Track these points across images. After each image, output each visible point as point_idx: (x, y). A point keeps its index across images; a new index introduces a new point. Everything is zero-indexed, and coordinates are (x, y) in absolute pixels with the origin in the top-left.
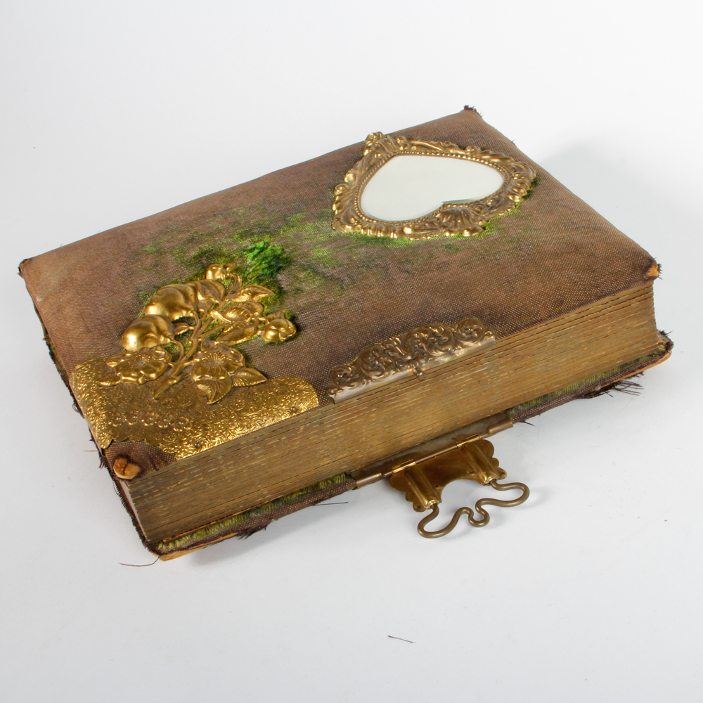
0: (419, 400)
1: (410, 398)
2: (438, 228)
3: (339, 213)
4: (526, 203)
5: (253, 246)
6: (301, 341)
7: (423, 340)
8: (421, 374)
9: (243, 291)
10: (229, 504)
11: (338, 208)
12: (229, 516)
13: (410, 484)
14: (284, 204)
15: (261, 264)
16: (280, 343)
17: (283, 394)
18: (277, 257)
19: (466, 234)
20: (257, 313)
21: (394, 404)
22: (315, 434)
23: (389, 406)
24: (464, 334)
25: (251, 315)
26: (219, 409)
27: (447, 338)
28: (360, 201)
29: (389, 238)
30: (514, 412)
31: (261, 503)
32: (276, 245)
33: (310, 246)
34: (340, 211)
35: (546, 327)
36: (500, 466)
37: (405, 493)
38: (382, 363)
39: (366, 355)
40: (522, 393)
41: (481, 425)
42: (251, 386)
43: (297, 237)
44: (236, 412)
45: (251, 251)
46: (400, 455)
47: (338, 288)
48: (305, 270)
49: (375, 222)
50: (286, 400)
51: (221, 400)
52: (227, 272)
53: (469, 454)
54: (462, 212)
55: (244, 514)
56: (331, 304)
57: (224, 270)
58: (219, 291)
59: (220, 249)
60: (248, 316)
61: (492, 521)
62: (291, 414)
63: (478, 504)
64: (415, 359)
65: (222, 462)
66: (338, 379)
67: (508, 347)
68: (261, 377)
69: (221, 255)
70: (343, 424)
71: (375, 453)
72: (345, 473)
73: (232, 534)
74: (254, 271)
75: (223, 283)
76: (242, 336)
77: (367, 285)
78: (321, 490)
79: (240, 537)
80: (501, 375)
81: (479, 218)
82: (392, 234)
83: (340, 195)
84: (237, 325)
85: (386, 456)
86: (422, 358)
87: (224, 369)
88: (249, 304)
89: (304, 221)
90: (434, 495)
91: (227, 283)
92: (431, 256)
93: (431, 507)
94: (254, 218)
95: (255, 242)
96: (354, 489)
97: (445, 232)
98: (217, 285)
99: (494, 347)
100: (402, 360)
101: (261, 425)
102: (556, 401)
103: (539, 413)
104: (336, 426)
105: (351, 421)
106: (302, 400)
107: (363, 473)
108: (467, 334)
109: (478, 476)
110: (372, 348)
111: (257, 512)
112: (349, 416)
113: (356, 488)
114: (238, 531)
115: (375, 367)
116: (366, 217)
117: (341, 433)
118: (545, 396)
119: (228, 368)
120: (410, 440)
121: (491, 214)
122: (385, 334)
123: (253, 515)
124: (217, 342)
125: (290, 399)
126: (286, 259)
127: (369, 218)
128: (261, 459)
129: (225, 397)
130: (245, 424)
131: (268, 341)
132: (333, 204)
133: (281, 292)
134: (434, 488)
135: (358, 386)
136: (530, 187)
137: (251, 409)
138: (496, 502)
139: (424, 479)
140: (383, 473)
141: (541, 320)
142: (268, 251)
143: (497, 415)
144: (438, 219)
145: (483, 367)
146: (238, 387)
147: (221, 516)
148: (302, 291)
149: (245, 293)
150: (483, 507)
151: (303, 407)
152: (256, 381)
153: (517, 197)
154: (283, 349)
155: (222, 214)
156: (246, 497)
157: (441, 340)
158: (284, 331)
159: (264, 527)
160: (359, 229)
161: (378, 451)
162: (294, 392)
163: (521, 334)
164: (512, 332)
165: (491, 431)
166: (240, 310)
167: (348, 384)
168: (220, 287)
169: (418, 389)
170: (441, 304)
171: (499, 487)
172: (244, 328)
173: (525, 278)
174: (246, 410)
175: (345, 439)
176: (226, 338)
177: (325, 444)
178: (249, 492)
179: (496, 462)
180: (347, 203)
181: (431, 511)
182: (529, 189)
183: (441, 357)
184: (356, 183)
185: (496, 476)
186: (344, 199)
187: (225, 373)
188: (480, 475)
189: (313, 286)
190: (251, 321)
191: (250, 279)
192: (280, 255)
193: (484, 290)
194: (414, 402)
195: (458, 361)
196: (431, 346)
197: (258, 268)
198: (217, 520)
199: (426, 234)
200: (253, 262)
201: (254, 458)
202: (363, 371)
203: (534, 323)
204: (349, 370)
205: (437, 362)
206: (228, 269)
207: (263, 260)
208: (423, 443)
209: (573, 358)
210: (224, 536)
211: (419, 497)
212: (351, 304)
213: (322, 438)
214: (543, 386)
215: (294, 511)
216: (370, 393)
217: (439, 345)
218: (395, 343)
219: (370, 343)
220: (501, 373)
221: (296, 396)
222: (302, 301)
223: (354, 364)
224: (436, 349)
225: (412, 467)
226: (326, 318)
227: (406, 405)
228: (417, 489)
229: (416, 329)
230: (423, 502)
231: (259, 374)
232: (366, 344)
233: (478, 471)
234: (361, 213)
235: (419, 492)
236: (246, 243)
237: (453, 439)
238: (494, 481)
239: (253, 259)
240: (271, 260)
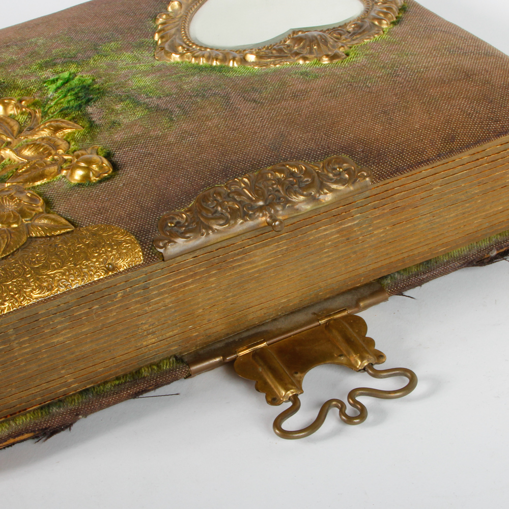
0: (272, 261)
1: (261, 257)
2: (289, 55)
3: (162, 43)
4: (396, 28)
5: (56, 77)
6: (120, 181)
7: (279, 181)
8: (277, 223)
9: (42, 126)
10: (22, 394)
11: (162, 37)
12: (23, 411)
13: (260, 369)
14: (95, 33)
15: (65, 96)
16: (91, 185)
17: (95, 247)
18: (86, 88)
19: (325, 61)
20: (61, 151)
21: (239, 266)
22: (137, 302)
23: (233, 268)
24: (331, 175)
25: (53, 152)
26: (10, 265)
27: (310, 180)
28: (188, 30)
29: (228, 68)
30: (389, 282)
31: (65, 394)
32: (84, 75)
33: (128, 76)
34: (164, 40)
35: (433, 171)
36: (377, 347)
37: (254, 382)
38: (226, 210)
39: (205, 198)
40: (400, 257)
41: (349, 297)
42: (53, 236)
43: (112, 66)
44: (33, 269)
45: (53, 82)
46: (245, 335)
47: (165, 120)
48: (122, 100)
49: (208, 50)
50: (100, 254)
51: (13, 254)
52: (22, 107)
53: (335, 333)
54: (319, 37)
55: (42, 408)
56: (157, 138)
57: (19, 104)
58: (11, 127)
59: (14, 81)
60: (50, 154)
61: (370, 417)
62: (107, 272)
63: (352, 394)
64: (269, 205)
65: (13, 338)
66: (168, 229)
67: (385, 195)
68: (67, 225)
69: (14, 88)
70: (173, 290)
71: (214, 330)
72: (175, 357)
73: (26, 436)
74: (56, 104)
75: (17, 119)
76: (42, 176)
77: (203, 116)
78: (144, 377)
79: (36, 440)
80: (375, 232)
81: (340, 44)
82: (231, 62)
83: (162, 24)
84: (35, 163)
85: (228, 334)
86: (278, 204)
87: (18, 215)
88: (50, 140)
89: (119, 50)
90: (293, 384)
91: (22, 119)
92: (284, 84)
93: (290, 399)
94: (57, 47)
95: (57, 73)
96: (186, 378)
97: (299, 59)
98: (9, 120)
99: (367, 193)
100: (252, 205)
101: (66, 287)
102: (441, 269)
103: (420, 283)
104: (165, 292)
105: (185, 286)
106: (121, 256)
107: (198, 358)
108: (335, 175)
109: (349, 360)
110: (212, 191)
111: (60, 407)
112: (181, 280)
113: (189, 376)
114: (34, 431)
115: (217, 215)
116: (197, 45)
117: (172, 302)
118: (428, 262)
119: (23, 213)
120: (258, 314)
121: (354, 40)
122: (229, 173)
123: (54, 410)
124: (9, 184)
125: (105, 253)
126: (99, 89)
127: (201, 47)
128: (65, 335)
129: (18, 250)
130: (45, 284)
131: (76, 182)
132: (155, 33)
133: (92, 126)
134: (292, 375)
135: (195, 238)
136: (399, 14)
137: (53, 266)
138: (374, 393)
139: (278, 363)
140: (225, 357)
141: (428, 160)
142: (75, 81)
143: (368, 285)
144: (288, 46)
145: (354, 220)
146: (36, 237)
147: (12, 410)
148: (119, 124)
149: (46, 128)
150: (359, 399)
151: (123, 264)
152: (61, 229)
153: (384, 22)
154: (95, 191)
155: (16, 45)
156: (45, 386)
157: (302, 182)
158: (97, 169)
159: (67, 426)
160: (189, 58)
161: (218, 328)
162: (110, 243)
163: (402, 179)
164: (392, 174)
165: (362, 304)
166: (39, 146)
167: (182, 235)
168: (12, 123)
169: (271, 247)
170: (301, 138)
171: (376, 374)
172: (44, 167)
173: (406, 107)
174: (46, 267)
175: (175, 311)
176: (21, 179)
177: (150, 317)
178: (49, 379)
179: (371, 342)
180: (173, 31)
181: (290, 404)
182: (397, 15)
183: (302, 203)
184: (182, 12)
185: (372, 359)
186: (169, 27)
187: (19, 219)
188: (352, 359)
189: (133, 119)
190: (53, 159)
191: (52, 113)
192: (89, 86)
193: (354, 122)
194: (266, 263)
195: (322, 210)
196: (289, 189)
197: (62, 100)
198: (6, 417)
199: (274, 62)
200: (56, 95)
201: (57, 333)
202: (202, 219)
203: (419, 164)
204: (182, 217)
205: (297, 209)
206: (23, 102)
207: (69, 91)
208: (275, 320)
209: (464, 214)
210: (14, 437)
211: (273, 386)
212: (183, 138)
213: (147, 308)
214: (426, 248)
215: (109, 405)
216: (209, 249)
217: (300, 188)
218: (243, 185)
219: (209, 184)
220: (375, 230)
221: (113, 249)
222: (118, 136)
223: (190, 210)
224: (296, 193)
225: (262, 348)
226: (152, 155)
227: (255, 267)
228: (271, 376)
229: (269, 168)
230: (280, 392)
231: (64, 221)
232: (204, 186)
233: (349, 353)
234: (190, 42)
235: (274, 380)
236: (48, 74)
237: (314, 314)
238: (371, 366)
239: (56, 90)
240: (79, 92)
